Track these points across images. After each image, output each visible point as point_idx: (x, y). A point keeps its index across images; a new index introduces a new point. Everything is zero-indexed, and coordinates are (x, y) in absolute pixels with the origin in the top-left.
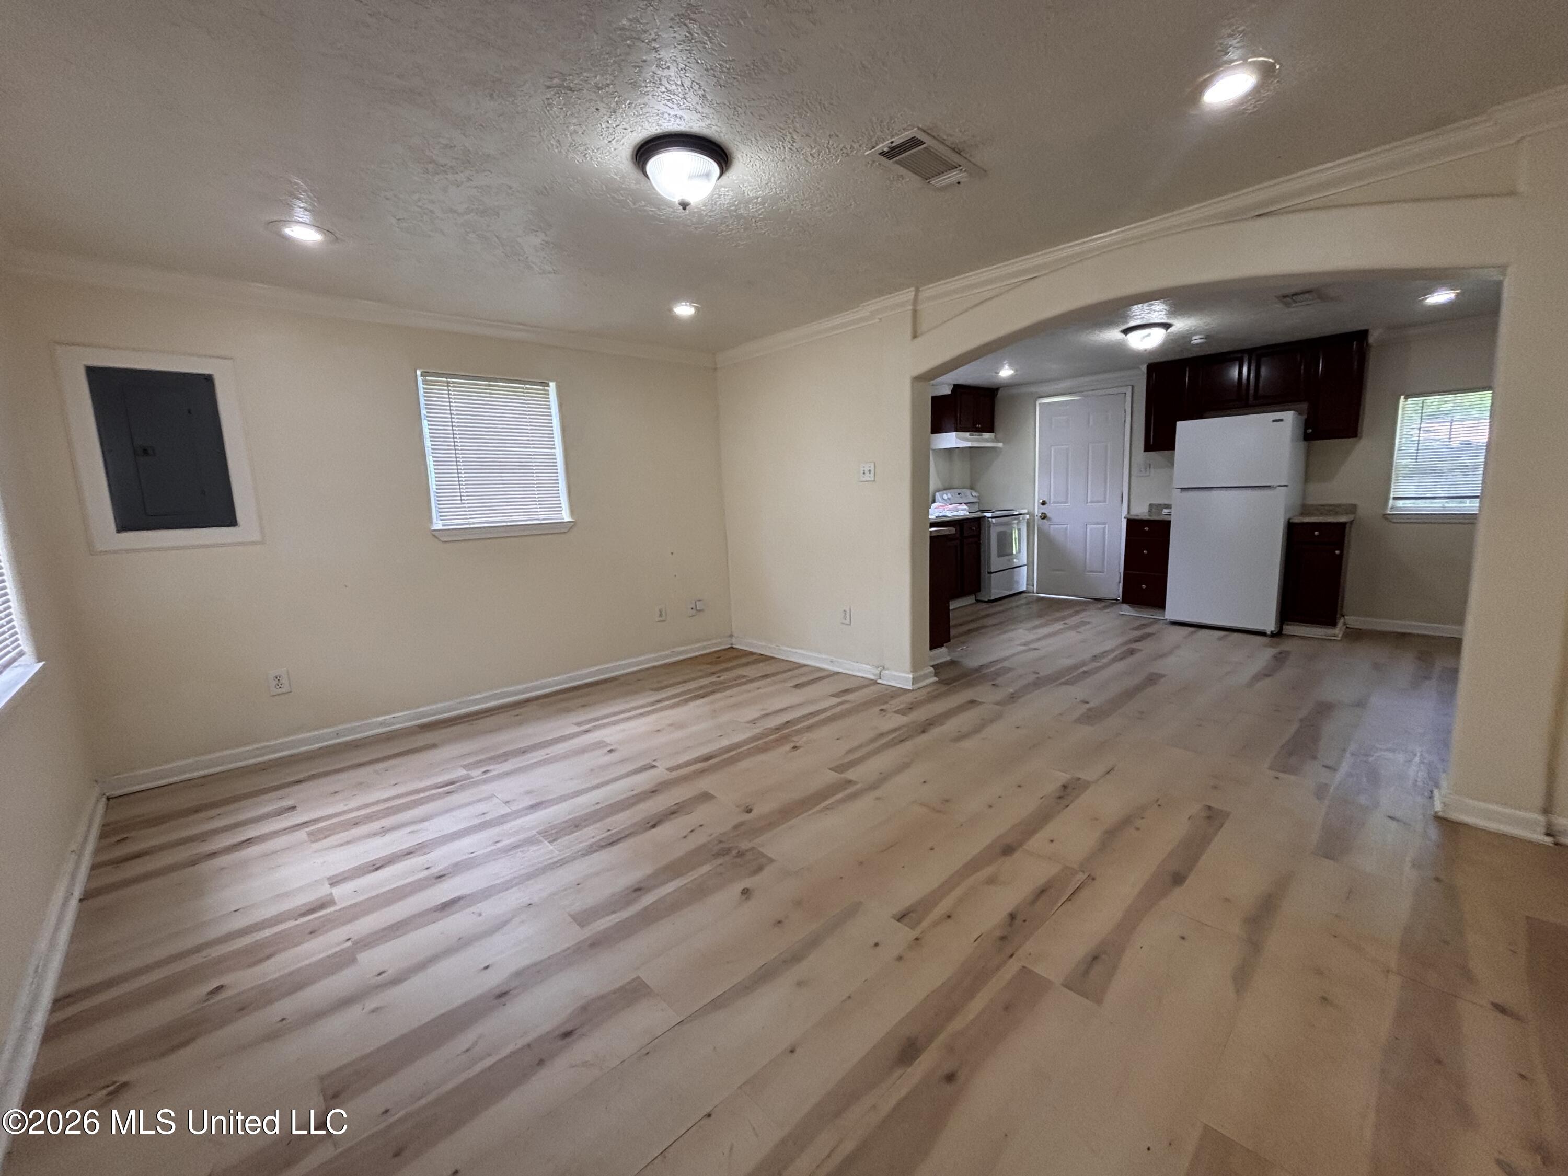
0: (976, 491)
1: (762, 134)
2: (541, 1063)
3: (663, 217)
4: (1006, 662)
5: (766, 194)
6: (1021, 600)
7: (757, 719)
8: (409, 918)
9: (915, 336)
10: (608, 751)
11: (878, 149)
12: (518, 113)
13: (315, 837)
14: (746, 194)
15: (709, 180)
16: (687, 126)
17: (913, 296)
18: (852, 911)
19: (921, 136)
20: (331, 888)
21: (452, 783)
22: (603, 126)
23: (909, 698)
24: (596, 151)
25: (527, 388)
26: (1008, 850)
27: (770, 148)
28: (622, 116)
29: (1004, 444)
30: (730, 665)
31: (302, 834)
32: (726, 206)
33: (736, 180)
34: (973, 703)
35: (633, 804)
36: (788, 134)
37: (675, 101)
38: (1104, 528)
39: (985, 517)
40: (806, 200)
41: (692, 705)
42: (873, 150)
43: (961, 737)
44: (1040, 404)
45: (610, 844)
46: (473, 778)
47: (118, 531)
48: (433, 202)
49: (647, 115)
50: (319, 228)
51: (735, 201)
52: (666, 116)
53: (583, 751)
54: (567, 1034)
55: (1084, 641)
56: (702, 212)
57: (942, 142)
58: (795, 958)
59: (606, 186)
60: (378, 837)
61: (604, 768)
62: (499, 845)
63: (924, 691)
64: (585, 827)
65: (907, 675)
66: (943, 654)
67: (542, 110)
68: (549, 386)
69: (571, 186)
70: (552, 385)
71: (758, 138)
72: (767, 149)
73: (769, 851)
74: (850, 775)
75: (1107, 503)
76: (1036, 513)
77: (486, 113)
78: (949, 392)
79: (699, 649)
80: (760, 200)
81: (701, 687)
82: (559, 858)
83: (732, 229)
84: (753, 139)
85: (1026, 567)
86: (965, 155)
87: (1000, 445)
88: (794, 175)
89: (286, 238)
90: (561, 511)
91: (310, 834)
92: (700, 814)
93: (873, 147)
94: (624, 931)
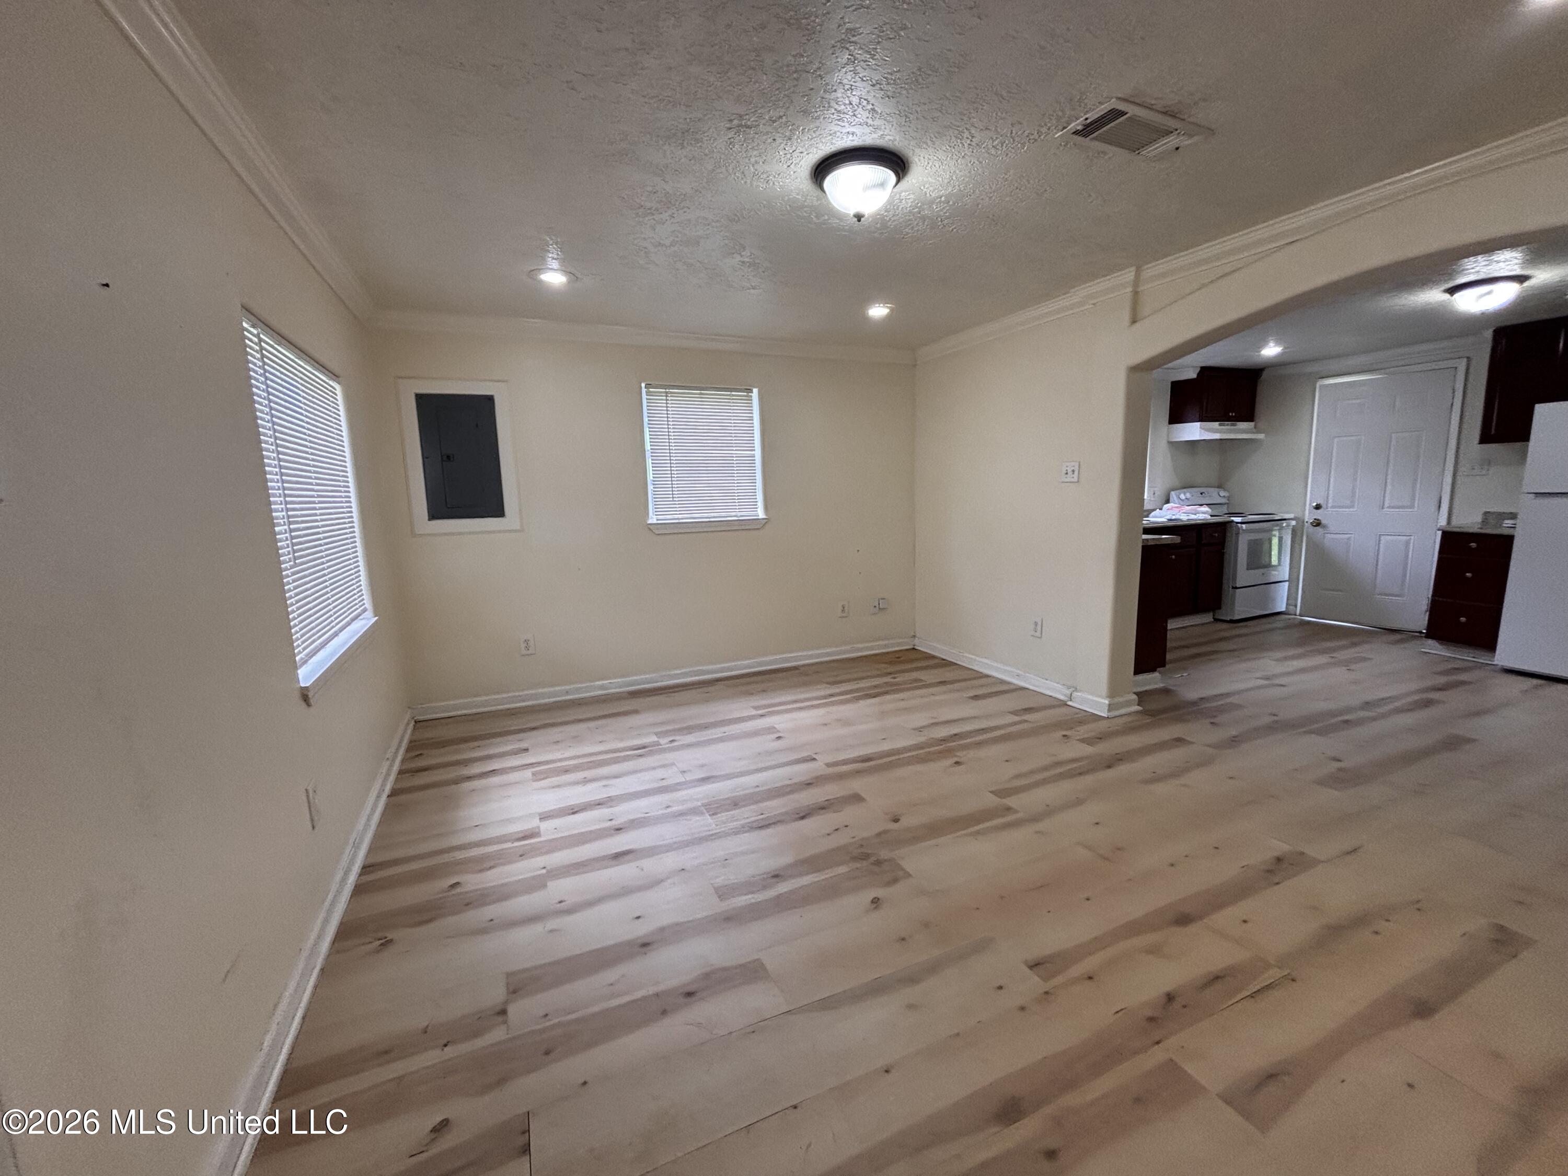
0: (1225, 490)
1: (936, 135)
2: (664, 1012)
3: (847, 228)
4: (1237, 697)
5: (950, 193)
6: (1278, 623)
7: (923, 727)
8: (587, 861)
9: (1134, 321)
10: (777, 738)
11: (1071, 129)
12: (706, 155)
13: (537, 777)
14: (928, 195)
15: (884, 189)
16: (860, 140)
17: (1132, 278)
18: (982, 946)
19: (1122, 107)
20: (540, 822)
21: (644, 747)
22: (781, 153)
23: (1102, 726)
24: (777, 176)
25: (733, 395)
26: (1183, 920)
27: (948, 148)
28: (797, 142)
29: (1266, 436)
30: (909, 666)
31: (528, 773)
32: (908, 209)
33: (916, 183)
34: (1179, 741)
35: (792, 792)
36: (965, 131)
37: (845, 119)
38: (1407, 543)
39: (1232, 521)
40: (994, 192)
41: (862, 703)
42: (1065, 131)
43: (1157, 779)
44: (1320, 386)
45: (760, 827)
46: (661, 745)
47: (429, 520)
48: (645, 239)
49: (821, 136)
50: (566, 272)
51: (918, 204)
52: (838, 134)
53: (756, 733)
54: (689, 994)
55: (1355, 682)
56: (885, 218)
57: (1150, 108)
58: (911, 979)
59: (790, 206)
60: (580, 786)
61: (769, 753)
62: (669, 810)
63: (1120, 721)
64: (744, 806)
65: (1103, 701)
66: (1153, 681)
67: (726, 149)
68: (752, 393)
69: (758, 209)
70: (755, 391)
71: (934, 139)
72: (944, 149)
73: (908, 865)
74: (1011, 801)
75: (1416, 509)
76: (1306, 520)
77: (680, 160)
78: (1195, 376)
79: (879, 647)
80: (943, 199)
81: (875, 687)
82: (715, 832)
83: (918, 230)
84: (929, 142)
85: (1287, 584)
86: (1182, 117)
87: (1261, 436)
88: (978, 169)
89: (541, 281)
90: (757, 508)
91: (533, 774)
92: (849, 814)
93: (1064, 128)
94: (755, 913)
